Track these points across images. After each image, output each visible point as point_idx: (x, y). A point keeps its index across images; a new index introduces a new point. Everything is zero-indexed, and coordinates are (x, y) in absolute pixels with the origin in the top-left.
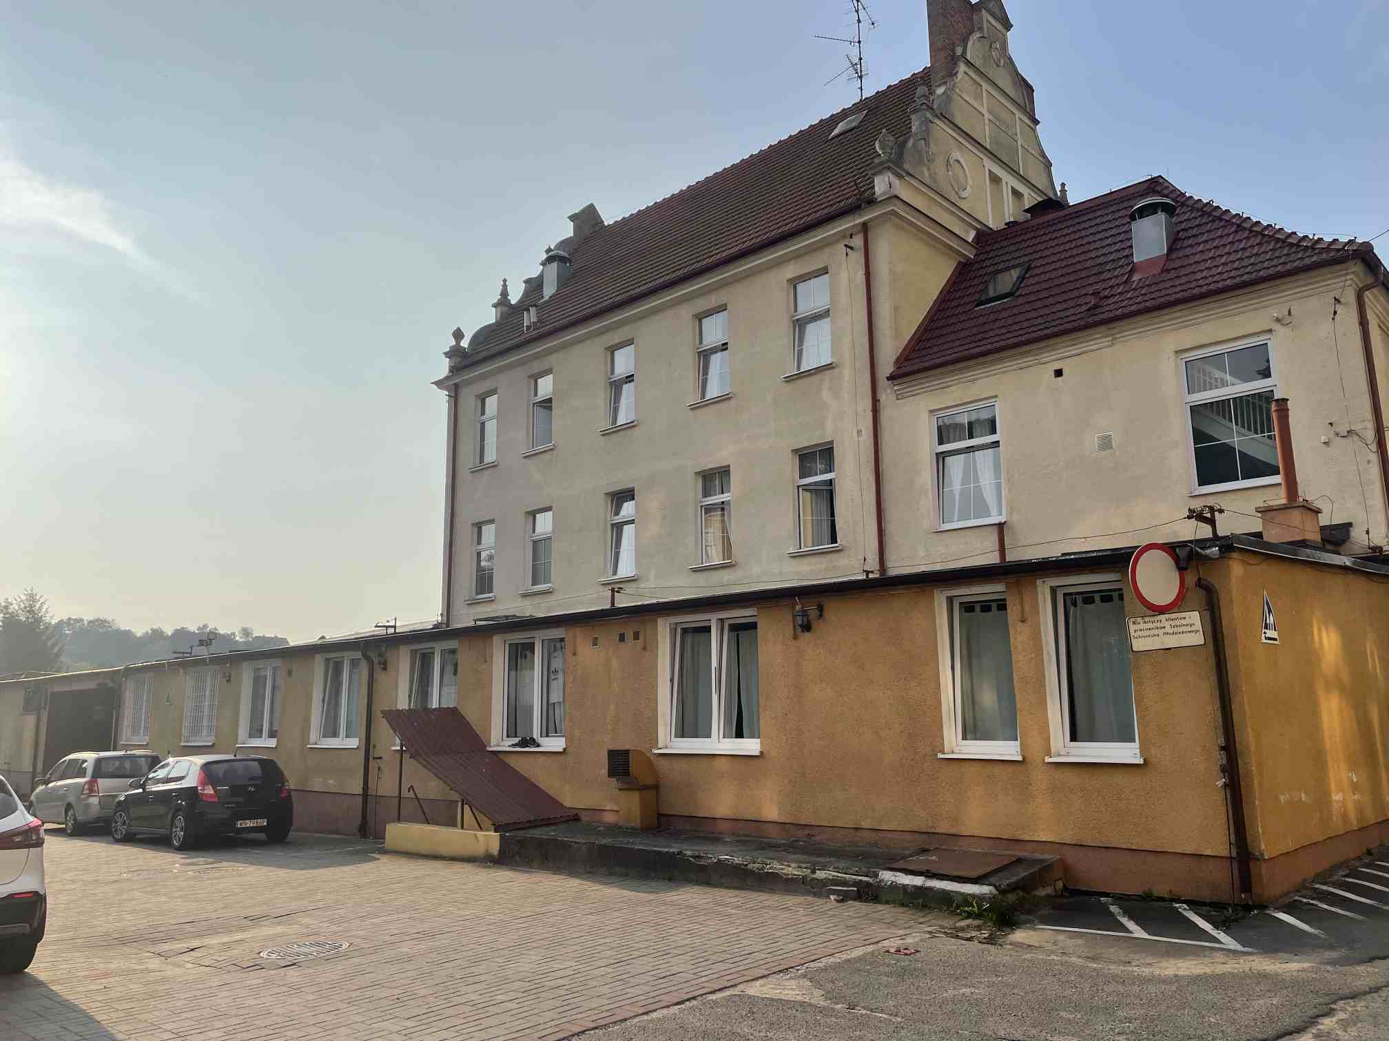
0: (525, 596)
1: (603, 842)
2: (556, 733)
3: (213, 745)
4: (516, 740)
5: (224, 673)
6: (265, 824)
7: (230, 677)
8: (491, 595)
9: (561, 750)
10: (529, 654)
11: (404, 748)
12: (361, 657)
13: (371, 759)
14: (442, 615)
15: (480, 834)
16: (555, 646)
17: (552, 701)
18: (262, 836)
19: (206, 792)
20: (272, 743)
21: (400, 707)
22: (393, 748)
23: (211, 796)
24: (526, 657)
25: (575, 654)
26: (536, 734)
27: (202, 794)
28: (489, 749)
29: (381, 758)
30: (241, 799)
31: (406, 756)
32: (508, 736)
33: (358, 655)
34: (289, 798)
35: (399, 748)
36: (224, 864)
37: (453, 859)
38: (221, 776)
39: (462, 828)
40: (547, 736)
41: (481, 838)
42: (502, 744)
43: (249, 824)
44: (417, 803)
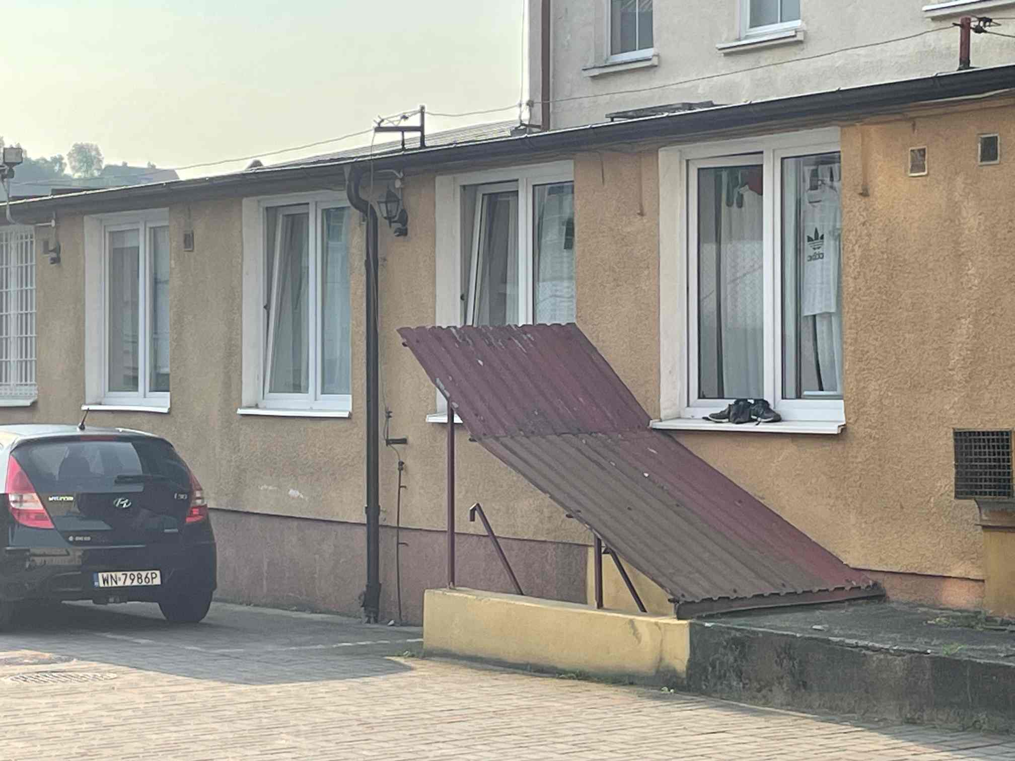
0: (732, 53)
1: (945, 651)
2: (821, 389)
3: (34, 404)
4: (722, 405)
5: (46, 244)
6: (157, 581)
7: (57, 250)
8: (647, 53)
9: (834, 429)
10: (748, 195)
11: (457, 419)
12: (347, 204)
13: (382, 443)
14: (530, 104)
15: (641, 620)
16: (814, 174)
17: (807, 312)
18: (152, 609)
19: (26, 506)
20: (160, 402)
21: (442, 322)
22: (431, 419)
23: (38, 516)
24: (740, 205)
25: (865, 194)
26: (770, 391)
27: (20, 512)
28: (655, 424)
29: (404, 441)
30: (102, 526)
31: (462, 439)
32: (701, 396)
33: (340, 198)
34: (205, 526)
35: (444, 419)
36: (74, 664)
37: (582, 676)
38: (56, 472)
39: (600, 606)
40: (799, 396)
41: (644, 631)
42: (689, 412)
43: (122, 579)
44: (492, 547)
